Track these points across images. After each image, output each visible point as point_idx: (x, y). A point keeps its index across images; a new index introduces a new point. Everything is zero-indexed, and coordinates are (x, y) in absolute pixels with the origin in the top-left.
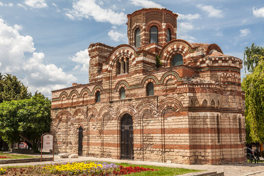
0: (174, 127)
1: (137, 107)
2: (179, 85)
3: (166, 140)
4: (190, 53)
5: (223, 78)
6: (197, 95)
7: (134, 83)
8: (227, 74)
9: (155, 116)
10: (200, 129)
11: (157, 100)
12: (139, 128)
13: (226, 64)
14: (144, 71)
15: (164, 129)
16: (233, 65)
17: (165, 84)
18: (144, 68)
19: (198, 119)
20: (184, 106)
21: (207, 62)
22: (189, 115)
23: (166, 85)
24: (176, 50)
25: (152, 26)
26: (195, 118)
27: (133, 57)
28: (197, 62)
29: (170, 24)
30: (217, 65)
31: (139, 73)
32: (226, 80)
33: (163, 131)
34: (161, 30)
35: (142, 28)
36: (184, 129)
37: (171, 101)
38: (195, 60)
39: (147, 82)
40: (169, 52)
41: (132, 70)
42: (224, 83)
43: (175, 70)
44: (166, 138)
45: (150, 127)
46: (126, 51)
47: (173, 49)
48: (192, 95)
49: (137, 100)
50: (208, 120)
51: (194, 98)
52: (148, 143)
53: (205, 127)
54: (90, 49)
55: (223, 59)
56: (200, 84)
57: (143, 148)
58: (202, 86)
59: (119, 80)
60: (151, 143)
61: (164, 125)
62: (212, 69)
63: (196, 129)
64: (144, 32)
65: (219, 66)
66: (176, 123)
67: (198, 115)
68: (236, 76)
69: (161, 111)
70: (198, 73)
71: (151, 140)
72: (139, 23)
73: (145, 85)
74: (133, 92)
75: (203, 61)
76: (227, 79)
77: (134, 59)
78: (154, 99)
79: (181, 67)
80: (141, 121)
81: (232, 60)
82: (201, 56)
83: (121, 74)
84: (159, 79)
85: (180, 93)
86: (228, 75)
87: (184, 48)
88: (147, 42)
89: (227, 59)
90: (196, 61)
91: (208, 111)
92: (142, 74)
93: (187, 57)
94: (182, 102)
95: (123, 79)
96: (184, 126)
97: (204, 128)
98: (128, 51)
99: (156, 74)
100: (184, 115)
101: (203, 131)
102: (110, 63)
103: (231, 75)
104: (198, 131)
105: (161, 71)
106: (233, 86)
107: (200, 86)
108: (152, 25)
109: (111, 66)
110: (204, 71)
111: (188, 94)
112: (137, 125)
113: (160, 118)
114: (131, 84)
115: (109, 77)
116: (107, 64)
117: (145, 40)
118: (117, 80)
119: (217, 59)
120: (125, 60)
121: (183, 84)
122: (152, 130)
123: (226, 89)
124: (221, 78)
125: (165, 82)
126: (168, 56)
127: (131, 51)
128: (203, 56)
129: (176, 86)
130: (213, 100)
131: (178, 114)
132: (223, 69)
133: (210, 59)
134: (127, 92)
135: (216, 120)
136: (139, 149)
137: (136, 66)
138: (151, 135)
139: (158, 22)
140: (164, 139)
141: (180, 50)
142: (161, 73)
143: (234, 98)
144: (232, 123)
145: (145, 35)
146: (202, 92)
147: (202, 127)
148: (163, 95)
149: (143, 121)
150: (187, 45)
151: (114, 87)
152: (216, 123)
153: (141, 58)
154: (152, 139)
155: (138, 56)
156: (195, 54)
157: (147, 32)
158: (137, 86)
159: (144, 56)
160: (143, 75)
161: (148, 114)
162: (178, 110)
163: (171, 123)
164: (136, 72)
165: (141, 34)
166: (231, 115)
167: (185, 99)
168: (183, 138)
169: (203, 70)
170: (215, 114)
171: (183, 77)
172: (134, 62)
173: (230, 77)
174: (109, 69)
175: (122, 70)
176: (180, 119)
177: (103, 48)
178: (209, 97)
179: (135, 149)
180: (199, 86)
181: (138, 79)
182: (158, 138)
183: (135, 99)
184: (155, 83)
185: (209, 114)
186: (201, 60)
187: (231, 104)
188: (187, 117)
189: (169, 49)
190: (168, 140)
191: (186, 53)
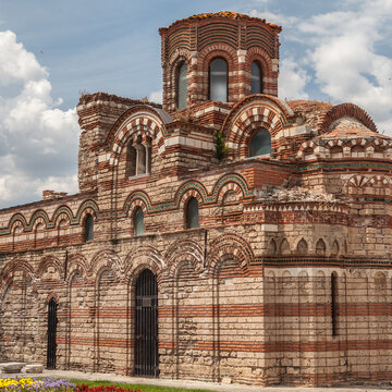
0: (237, 301)
1: (166, 256)
2: (246, 206)
3: (222, 332)
4: (285, 128)
5: (353, 186)
6: (286, 229)
7: (161, 198)
8: (363, 178)
9: (201, 275)
10: (292, 305)
11: (206, 240)
12: (169, 303)
13: (362, 155)
14: (181, 172)
15: (218, 305)
16: (378, 156)
17: (220, 203)
18: (182, 164)
19: (287, 283)
20: (257, 253)
21: (317, 150)
22: (266, 275)
23: (223, 205)
24: (256, 119)
25: (214, 58)
26: (281, 280)
27: (160, 135)
28: (298, 149)
29: (258, 50)
30: (339, 156)
31: (170, 174)
32: (360, 193)
33: (216, 311)
34: (235, 68)
35: (190, 61)
36: (254, 305)
37: (231, 242)
38: (294, 143)
39: (185, 196)
40: (243, 124)
41: (158, 166)
42: (357, 198)
43: (239, 172)
44: (222, 326)
45: (192, 302)
46: (145, 122)
47: (251, 117)
48: (273, 228)
49: (166, 239)
50: (310, 285)
51: (279, 235)
52: (187, 337)
53: (303, 301)
54: (81, 107)
55: (354, 143)
56: (293, 204)
57: (177, 348)
58: (296, 209)
59: (132, 188)
60: (194, 338)
61: (218, 297)
62: (328, 167)
63: (284, 305)
64: (193, 73)
65: (344, 160)
66: (242, 293)
67: (287, 275)
68: (385, 182)
69: (213, 264)
70: (300, 174)
71: (193, 331)
72: (184, 51)
73: (182, 204)
74: (158, 219)
75: (309, 147)
76: (364, 190)
77: (161, 142)
78: (200, 236)
79: (251, 164)
80: (173, 286)
81: (374, 146)
82: (306, 135)
83: (137, 176)
84: (209, 189)
85: (249, 225)
86: (365, 180)
87: (272, 114)
88: (200, 97)
89: (363, 142)
90: (295, 149)
91: (309, 265)
92: (175, 178)
93: (277, 137)
94: (252, 245)
95: (140, 187)
96: (255, 300)
97: (299, 304)
98: (150, 122)
99: (203, 179)
100: (256, 275)
101: (299, 310)
102: (114, 149)
103: (372, 181)
104: (287, 311)
105: (213, 172)
106: (377, 206)
107: (293, 208)
108: (214, 55)
109: (117, 155)
110: (311, 172)
111: (263, 226)
112: (165, 296)
113: (210, 281)
114: (155, 200)
115: (112, 181)
116: (108, 150)
117: (197, 93)
118: (127, 189)
119: (340, 143)
120: (143, 143)
121: (254, 204)
122: (195, 307)
123: (361, 213)
124: (350, 188)
125: (220, 198)
126: (241, 133)
127: (156, 123)
128: (309, 136)
129: (240, 207)
130: (321, 240)
131: (245, 272)
132: (353, 165)
133: (325, 144)
134: (147, 219)
135: (328, 285)
136: (169, 351)
137: (164, 158)
138: (194, 320)
139: (227, 48)
140: (219, 329)
141: (265, 120)
142: (212, 177)
143: (381, 233)
144: (372, 292)
145: (196, 79)
146: (297, 220)
147: (295, 301)
148: (217, 229)
149: (177, 286)
150: (278, 110)
151: (120, 206)
152: (329, 292)
153: (174, 140)
154: (195, 328)
155: (169, 136)
156: (294, 131)
157: (201, 74)
158: (165, 206)
159: (181, 135)
160: (179, 180)
161: (187, 272)
162: (244, 263)
163: (232, 293)
164: (165, 172)
165: (188, 77)
166: (372, 273)
167: (258, 239)
168: (253, 326)
169: (309, 169)
170: (327, 271)
171: (256, 186)
172: (162, 150)
173: (371, 185)
174: (111, 163)
175: (139, 165)
176: (248, 283)
177: (113, 104)
178: (311, 233)
179: (161, 351)
180: (290, 209)
181: (168, 189)
182: (206, 326)
183: (163, 235)
184: (200, 201)
185: (310, 271)
186: (305, 145)
187: (370, 247)
188: (261, 279)
189: (244, 117)
190: (226, 332)
191: (278, 128)
